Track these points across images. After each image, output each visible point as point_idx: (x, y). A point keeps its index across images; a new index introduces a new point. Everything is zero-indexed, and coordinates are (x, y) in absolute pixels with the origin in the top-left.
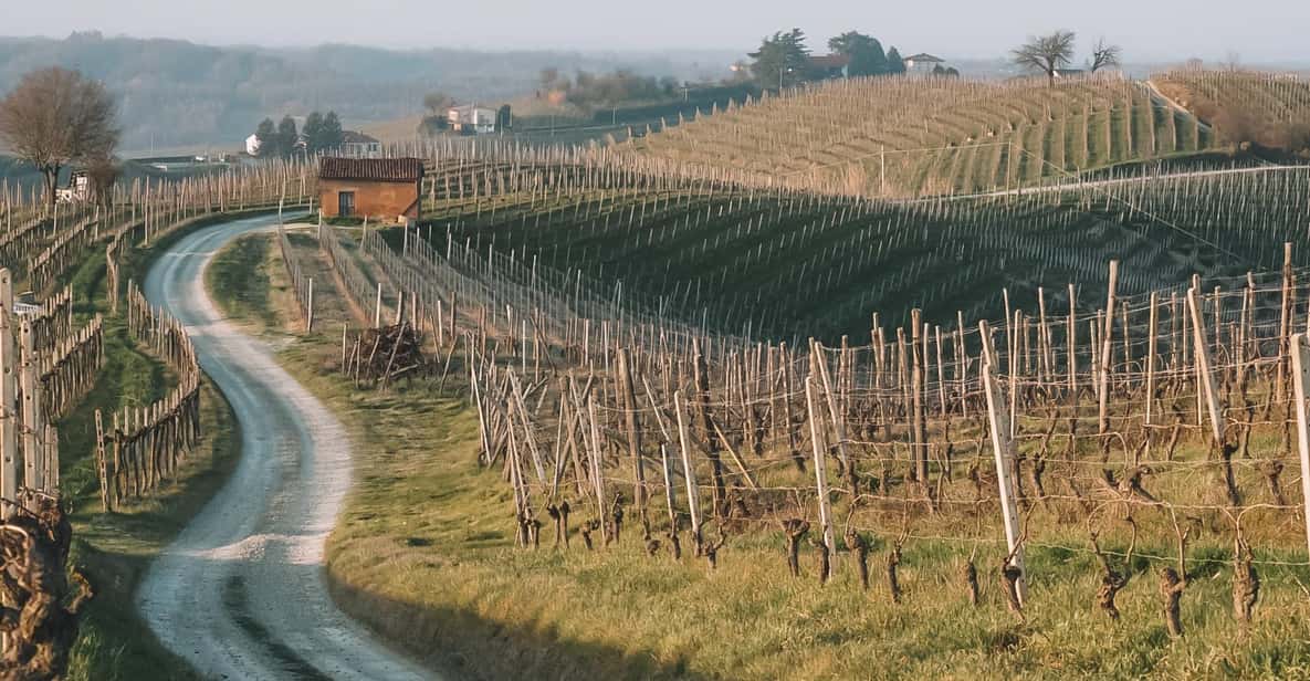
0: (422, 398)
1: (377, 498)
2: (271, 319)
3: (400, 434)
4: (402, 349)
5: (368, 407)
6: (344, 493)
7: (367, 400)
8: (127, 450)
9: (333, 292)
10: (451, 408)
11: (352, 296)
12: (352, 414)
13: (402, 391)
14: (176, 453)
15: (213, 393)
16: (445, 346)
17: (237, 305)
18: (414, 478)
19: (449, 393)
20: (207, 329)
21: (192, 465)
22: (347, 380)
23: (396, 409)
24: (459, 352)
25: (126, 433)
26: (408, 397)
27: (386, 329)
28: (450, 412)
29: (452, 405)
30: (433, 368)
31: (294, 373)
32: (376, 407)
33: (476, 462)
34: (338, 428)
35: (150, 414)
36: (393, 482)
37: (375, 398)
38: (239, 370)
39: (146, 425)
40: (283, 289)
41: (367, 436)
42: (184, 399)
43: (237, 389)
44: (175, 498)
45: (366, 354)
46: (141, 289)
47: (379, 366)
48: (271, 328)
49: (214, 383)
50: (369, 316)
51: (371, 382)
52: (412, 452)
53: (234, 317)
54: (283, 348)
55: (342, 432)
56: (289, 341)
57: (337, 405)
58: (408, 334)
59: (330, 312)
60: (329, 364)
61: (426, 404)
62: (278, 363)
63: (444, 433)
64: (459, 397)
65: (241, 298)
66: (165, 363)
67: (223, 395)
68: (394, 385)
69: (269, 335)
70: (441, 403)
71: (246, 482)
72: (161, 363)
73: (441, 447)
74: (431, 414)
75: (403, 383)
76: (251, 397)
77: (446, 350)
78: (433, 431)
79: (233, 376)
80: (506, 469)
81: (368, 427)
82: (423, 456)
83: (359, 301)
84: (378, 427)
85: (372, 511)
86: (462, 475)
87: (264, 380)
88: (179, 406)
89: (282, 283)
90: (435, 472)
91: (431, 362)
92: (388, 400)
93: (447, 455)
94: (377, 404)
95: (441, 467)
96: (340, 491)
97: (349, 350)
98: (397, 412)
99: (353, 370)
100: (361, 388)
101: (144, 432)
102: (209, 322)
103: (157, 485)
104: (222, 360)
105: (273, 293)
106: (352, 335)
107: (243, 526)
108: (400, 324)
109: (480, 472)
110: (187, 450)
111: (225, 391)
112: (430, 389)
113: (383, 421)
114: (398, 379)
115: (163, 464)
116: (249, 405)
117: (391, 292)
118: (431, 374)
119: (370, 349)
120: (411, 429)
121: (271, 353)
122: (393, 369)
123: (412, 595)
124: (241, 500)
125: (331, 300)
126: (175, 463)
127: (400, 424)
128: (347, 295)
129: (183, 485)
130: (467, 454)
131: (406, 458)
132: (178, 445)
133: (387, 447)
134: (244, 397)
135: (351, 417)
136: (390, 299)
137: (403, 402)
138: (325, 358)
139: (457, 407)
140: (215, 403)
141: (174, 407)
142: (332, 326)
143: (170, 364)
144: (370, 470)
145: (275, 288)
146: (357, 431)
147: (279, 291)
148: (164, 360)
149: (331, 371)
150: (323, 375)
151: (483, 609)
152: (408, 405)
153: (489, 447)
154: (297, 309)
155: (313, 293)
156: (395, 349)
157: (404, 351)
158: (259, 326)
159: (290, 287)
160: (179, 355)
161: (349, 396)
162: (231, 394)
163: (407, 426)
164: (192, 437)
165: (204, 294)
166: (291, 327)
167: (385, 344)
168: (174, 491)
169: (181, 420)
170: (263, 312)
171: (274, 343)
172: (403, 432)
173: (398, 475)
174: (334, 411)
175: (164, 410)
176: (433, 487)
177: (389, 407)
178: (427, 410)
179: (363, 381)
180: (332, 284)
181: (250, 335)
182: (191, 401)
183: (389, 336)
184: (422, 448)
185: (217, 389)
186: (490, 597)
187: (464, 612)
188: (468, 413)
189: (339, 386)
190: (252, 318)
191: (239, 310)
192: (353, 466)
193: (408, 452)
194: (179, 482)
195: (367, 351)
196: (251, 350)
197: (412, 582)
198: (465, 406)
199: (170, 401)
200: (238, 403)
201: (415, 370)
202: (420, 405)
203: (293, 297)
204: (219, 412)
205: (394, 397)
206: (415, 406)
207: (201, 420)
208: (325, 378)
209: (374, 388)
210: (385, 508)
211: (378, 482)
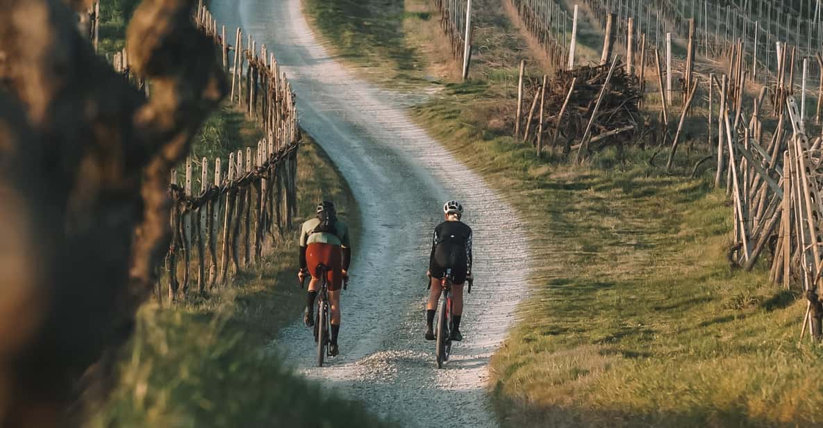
0: (638, 174)
1: (570, 308)
2: (406, 60)
3: (605, 225)
4: (609, 102)
5: (555, 187)
6: (517, 302)
7: (553, 177)
8: (188, 218)
9: (502, 23)
10: (684, 191)
11: (531, 27)
12: (531, 196)
13: (608, 164)
14: (260, 237)
15: (317, 159)
16: (676, 102)
17: (353, 37)
18: (626, 285)
19: (680, 168)
20: (307, 71)
21: (284, 254)
22: (521, 146)
23: (599, 190)
24: (698, 111)
25: (188, 193)
26: (617, 173)
27: (585, 72)
28: (683, 196)
29: (685, 186)
30: (657, 131)
31: (442, 136)
32: (567, 187)
33: (727, 263)
34: (510, 215)
35: (225, 169)
36: (595, 290)
37: (566, 174)
38: (356, 130)
39: (217, 183)
40: (424, 16)
41: (554, 227)
42: (274, 155)
43: (352, 156)
44: (260, 297)
45: (553, 109)
46: (208, 9)
47: (572, 130)
48: (405, 72)
49: (317, 146)
50: (557, 55)
51: (560, 150)
52: (625, 249)
53: (350, 55)
54: (424, 100)
55: (515, 220)
56: (432, 91)
57: (509, 181)
58: (619, 79)
59: (498, 51)
60: (495, 122)
61: (645, 184)
62: (417, 121)
63: (672, 224)
64: (698, 174)
65: (360, 28)
66: (243, 115)
67: (331, 163)
68: (596, 155)
69: (402, 83)
70: (670, 183)
71: (367, 284)
72: (236, 114)
73: (671, 244)
74: (653, 199)
75: (609, 153)
76: (374, 168)
77: (677, 108)
78: (655, 223)
79: (346, 137)
80: (776, 265)
81: (555, 213)
82: (642, 255)
83: (542, 36)
84: (571, 215)
85: (562, 324)
86: (703, 279)
87: (397, 146)
88: (266, 164)
89: (423, 8)
90: (659, 277)
91: (654, 122)
92: (586, 177)
93: (678, 256)
94: (569, 183)
95: (668, 269)
96: (511, 299)
97: (526, 102)
98: (598, 195)
99: (532, 132)
100: (544, 158)
101: (213, 195)
102: (311, 62)
103: (231, 279)
104: (332, 114)
105: (408, 22)
106: (531, 82)
107: (363, 341)
108: (608, 64)
109: (733, 276)
110: (277, 234)
111: (334, 158)
112: (651, 163)
113: (577, 206)
114: (600, 149)
115: (241, 249)
116: (371, 179)
117: (591, 27)
118: (654, 142)
119: (559, 100)
120: (622, 218)
121: (404, 108)
122: (595, 131)
123: (639, 402)
124: (360, 306)
125: (498, 36)
126: (258, 251)
127: (604, 212)
128: (524, 28)
129: (272, 282)
130: (712, 252)
131: (614, 257)
132: (265, 223)
133: (584, 242)
134: (363, 168)
135: (529, 200)
136: (590, 36)
137: (609, 180)
138: (491, 113)
139: (695, 189)
140: (320, 174)
141: (259, 164)
142: (500, 71)
143: (250, 117)
144: (559, 272)
145: (413, 14)
146: (537, 218)
147: (417, 19)
148: (241, 111)
149: (498, 133)
150: (485, 139)
151: (756, 405)
152: (616, 186)
153: (747, 237)
154: (446, 44)
155: (472, 23)
156: (598, 102)
157: (612, 105)
158: (388, 69)
159: (435, 14)
160: (265, 99)
161: (525, 169)
162: (344, 162)
163: (616, 215)
164: (285, 217)
165: (303, 19)
166: (436, 71)
167: (583, 95)
168: (257, 288)
169: (269, 187)
170: (392, 49)
171: (410, 93)
172: (609, 222)
173: (602, 280)
174: (504, 190)
175: (244, 164)
176: (658, 296)
177: (588, 187)
178: (649, 193)
179: (548, 149)
180: (499, 12)
181: (373, 82)
182: (284, 160)
183: (589, 82)
184: (638, 246)
185: (322, 153)
186: (766, 391)
187: (723, 415)
188: (712, 198)
189: (510, 154)
190: (376, 56)
191: (355, 46)
192: (531, 266)
193: (618, 250)
194: (264, 277)
195: (553, 105)
196: (376, 103)
197: (637, 384)
198: (706, 188)
199: (254, 154)
200: (355, 176)
201: (628, 136)
202: (636, 185)
203: (439, 29)
204: (325, 186)
205: (596, 172)
206: (628, 186)
207: (299, 196)
208: (489, 143)
209: (564, 160)
210: (582, 322)
211: (571, 289)
